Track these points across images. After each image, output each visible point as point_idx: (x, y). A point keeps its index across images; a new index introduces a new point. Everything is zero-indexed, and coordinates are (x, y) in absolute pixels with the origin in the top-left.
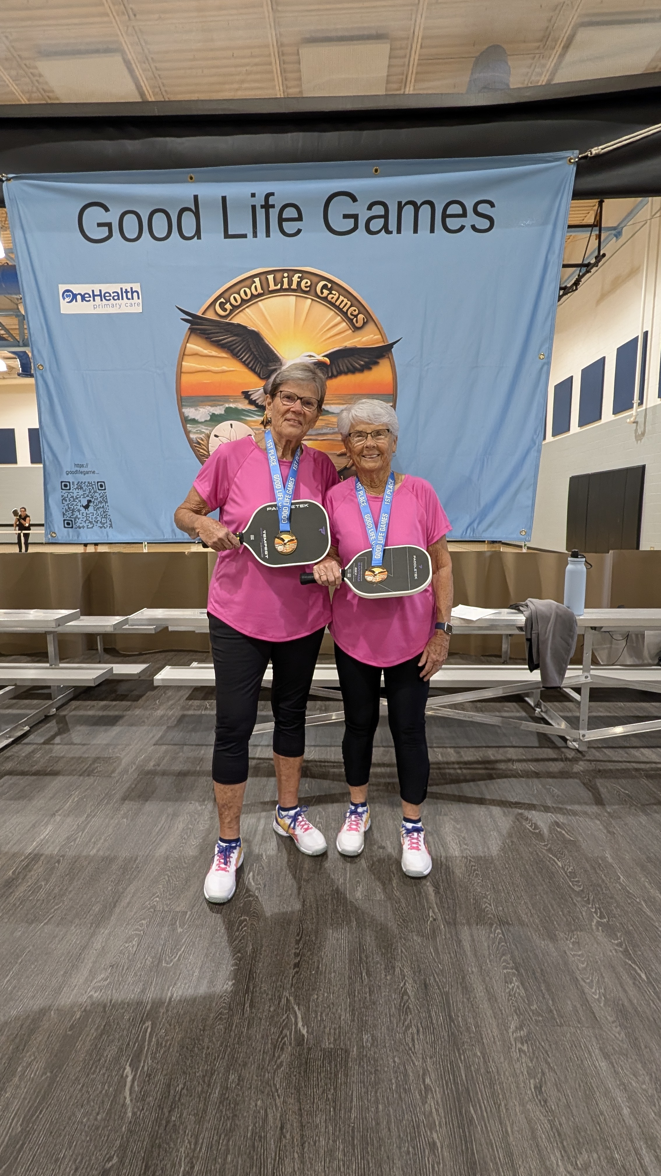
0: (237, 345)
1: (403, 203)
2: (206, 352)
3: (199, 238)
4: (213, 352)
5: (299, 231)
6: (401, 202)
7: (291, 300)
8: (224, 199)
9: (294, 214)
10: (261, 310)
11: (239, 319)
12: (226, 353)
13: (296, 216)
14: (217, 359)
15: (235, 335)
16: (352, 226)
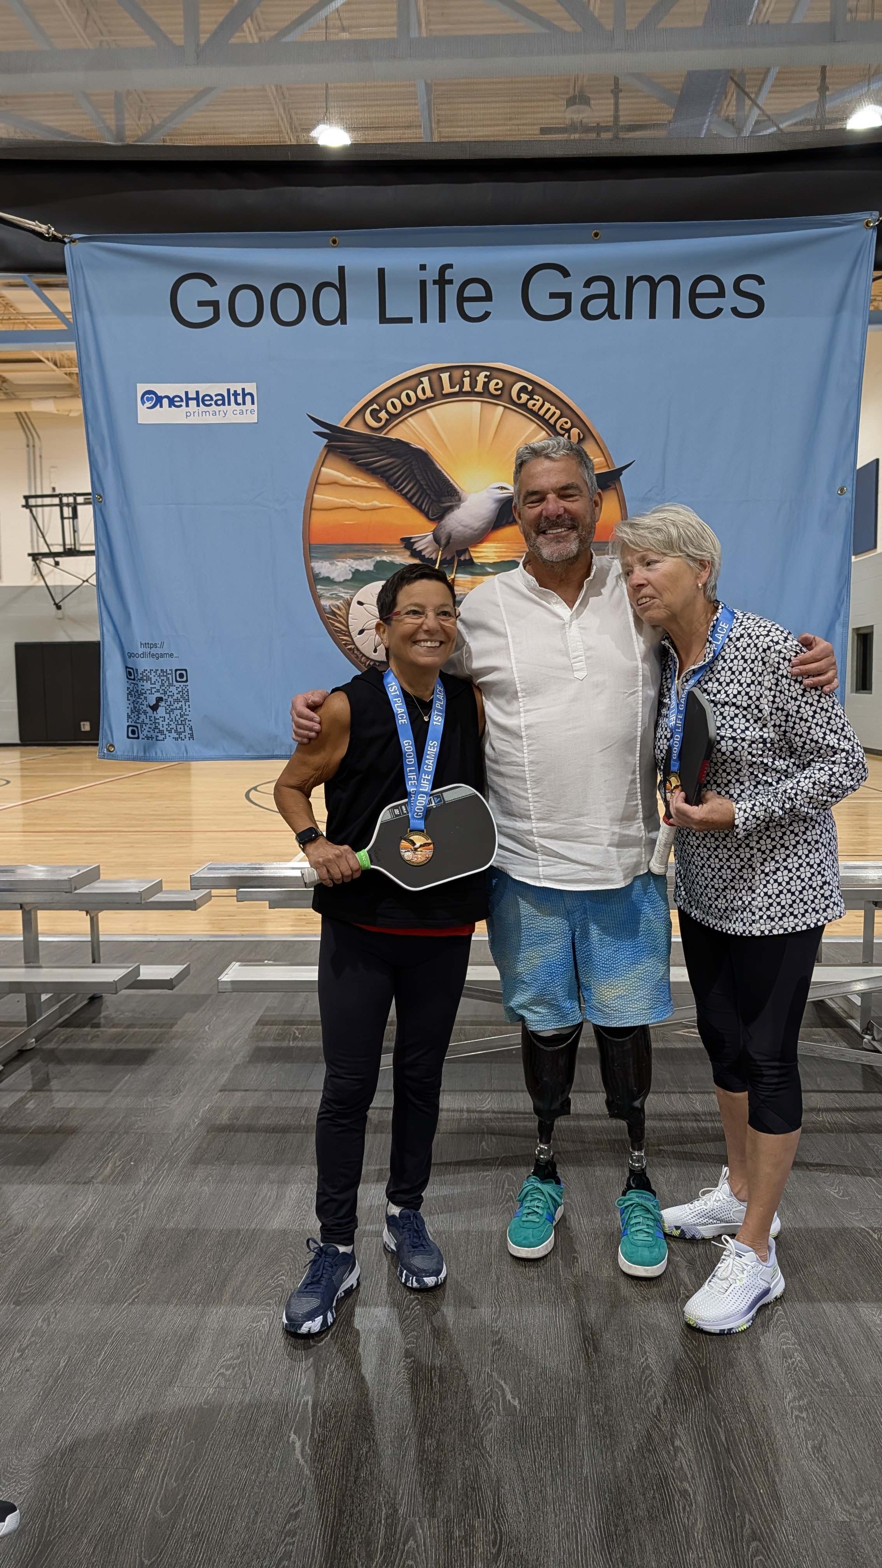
0: (395, 470)
1: (634, 280)
2: (349, 479)
3: (344, 322)
4: (361, 480)
5: (487, 315)
6: (632, 277)
7: (475, 407)
8: (381, 272)
9: (479, 291)
10: (431, 421)
11: (398, 433)
12: (379, 481)
13: (482, 293)
14: (364, 490)
15: (391, 457)
16: (563, 308)
